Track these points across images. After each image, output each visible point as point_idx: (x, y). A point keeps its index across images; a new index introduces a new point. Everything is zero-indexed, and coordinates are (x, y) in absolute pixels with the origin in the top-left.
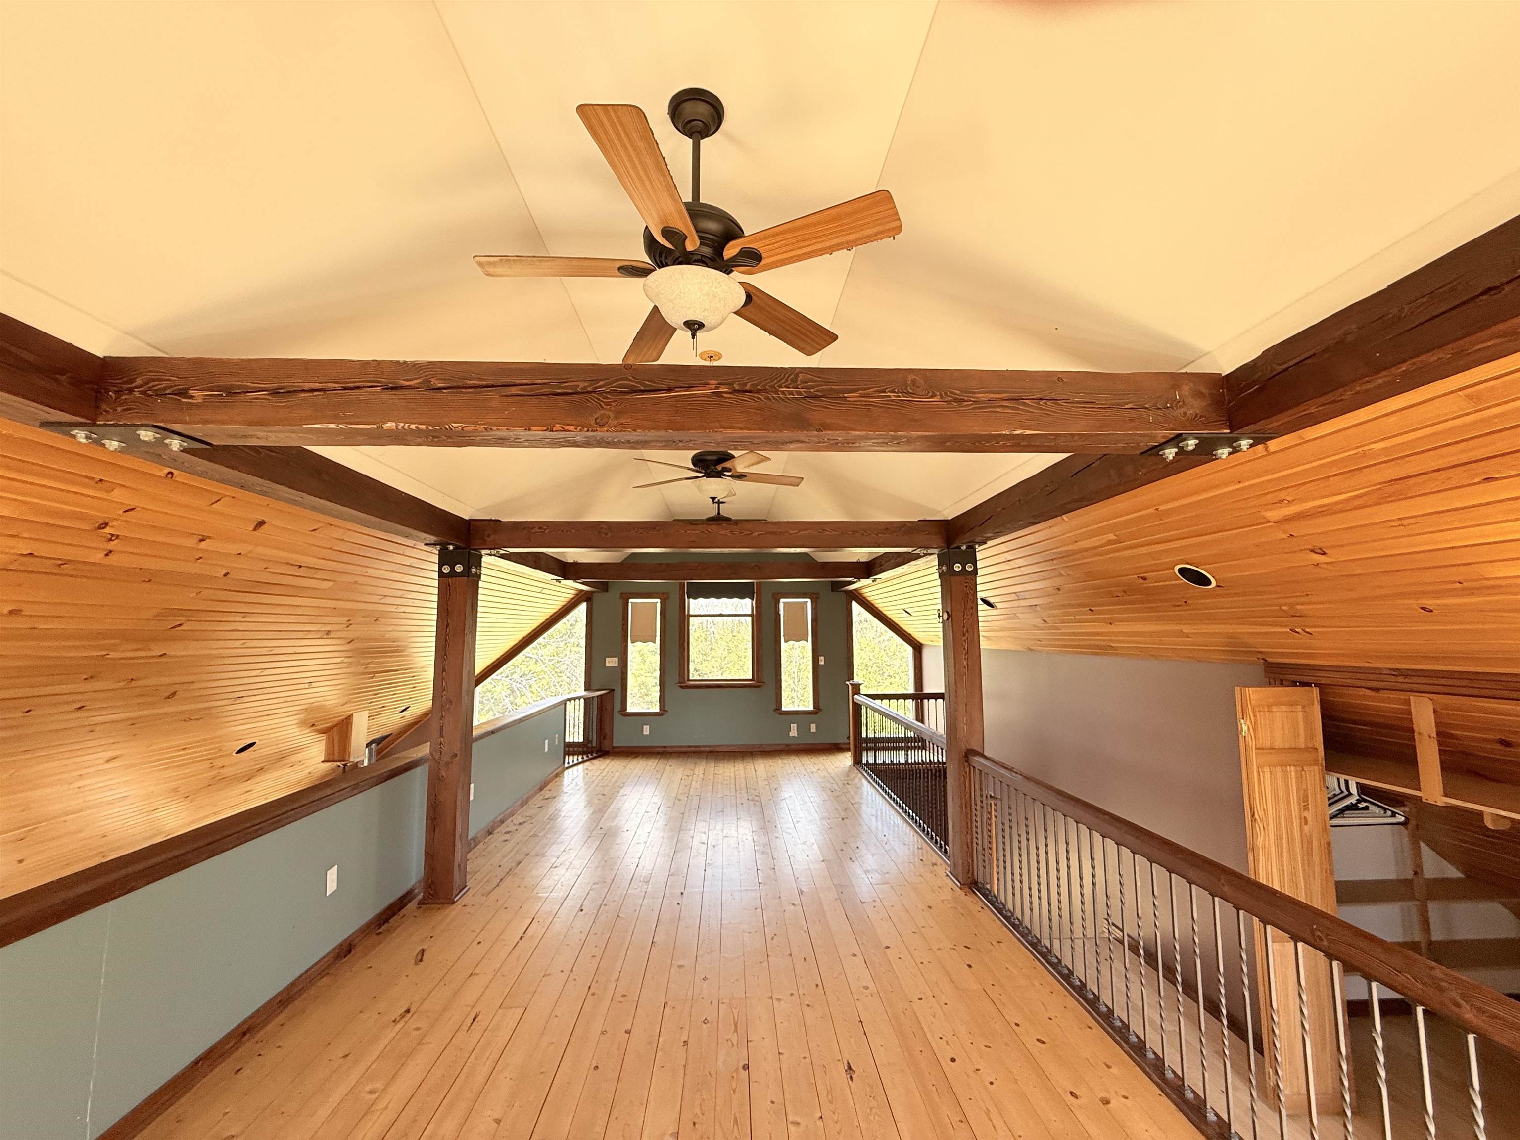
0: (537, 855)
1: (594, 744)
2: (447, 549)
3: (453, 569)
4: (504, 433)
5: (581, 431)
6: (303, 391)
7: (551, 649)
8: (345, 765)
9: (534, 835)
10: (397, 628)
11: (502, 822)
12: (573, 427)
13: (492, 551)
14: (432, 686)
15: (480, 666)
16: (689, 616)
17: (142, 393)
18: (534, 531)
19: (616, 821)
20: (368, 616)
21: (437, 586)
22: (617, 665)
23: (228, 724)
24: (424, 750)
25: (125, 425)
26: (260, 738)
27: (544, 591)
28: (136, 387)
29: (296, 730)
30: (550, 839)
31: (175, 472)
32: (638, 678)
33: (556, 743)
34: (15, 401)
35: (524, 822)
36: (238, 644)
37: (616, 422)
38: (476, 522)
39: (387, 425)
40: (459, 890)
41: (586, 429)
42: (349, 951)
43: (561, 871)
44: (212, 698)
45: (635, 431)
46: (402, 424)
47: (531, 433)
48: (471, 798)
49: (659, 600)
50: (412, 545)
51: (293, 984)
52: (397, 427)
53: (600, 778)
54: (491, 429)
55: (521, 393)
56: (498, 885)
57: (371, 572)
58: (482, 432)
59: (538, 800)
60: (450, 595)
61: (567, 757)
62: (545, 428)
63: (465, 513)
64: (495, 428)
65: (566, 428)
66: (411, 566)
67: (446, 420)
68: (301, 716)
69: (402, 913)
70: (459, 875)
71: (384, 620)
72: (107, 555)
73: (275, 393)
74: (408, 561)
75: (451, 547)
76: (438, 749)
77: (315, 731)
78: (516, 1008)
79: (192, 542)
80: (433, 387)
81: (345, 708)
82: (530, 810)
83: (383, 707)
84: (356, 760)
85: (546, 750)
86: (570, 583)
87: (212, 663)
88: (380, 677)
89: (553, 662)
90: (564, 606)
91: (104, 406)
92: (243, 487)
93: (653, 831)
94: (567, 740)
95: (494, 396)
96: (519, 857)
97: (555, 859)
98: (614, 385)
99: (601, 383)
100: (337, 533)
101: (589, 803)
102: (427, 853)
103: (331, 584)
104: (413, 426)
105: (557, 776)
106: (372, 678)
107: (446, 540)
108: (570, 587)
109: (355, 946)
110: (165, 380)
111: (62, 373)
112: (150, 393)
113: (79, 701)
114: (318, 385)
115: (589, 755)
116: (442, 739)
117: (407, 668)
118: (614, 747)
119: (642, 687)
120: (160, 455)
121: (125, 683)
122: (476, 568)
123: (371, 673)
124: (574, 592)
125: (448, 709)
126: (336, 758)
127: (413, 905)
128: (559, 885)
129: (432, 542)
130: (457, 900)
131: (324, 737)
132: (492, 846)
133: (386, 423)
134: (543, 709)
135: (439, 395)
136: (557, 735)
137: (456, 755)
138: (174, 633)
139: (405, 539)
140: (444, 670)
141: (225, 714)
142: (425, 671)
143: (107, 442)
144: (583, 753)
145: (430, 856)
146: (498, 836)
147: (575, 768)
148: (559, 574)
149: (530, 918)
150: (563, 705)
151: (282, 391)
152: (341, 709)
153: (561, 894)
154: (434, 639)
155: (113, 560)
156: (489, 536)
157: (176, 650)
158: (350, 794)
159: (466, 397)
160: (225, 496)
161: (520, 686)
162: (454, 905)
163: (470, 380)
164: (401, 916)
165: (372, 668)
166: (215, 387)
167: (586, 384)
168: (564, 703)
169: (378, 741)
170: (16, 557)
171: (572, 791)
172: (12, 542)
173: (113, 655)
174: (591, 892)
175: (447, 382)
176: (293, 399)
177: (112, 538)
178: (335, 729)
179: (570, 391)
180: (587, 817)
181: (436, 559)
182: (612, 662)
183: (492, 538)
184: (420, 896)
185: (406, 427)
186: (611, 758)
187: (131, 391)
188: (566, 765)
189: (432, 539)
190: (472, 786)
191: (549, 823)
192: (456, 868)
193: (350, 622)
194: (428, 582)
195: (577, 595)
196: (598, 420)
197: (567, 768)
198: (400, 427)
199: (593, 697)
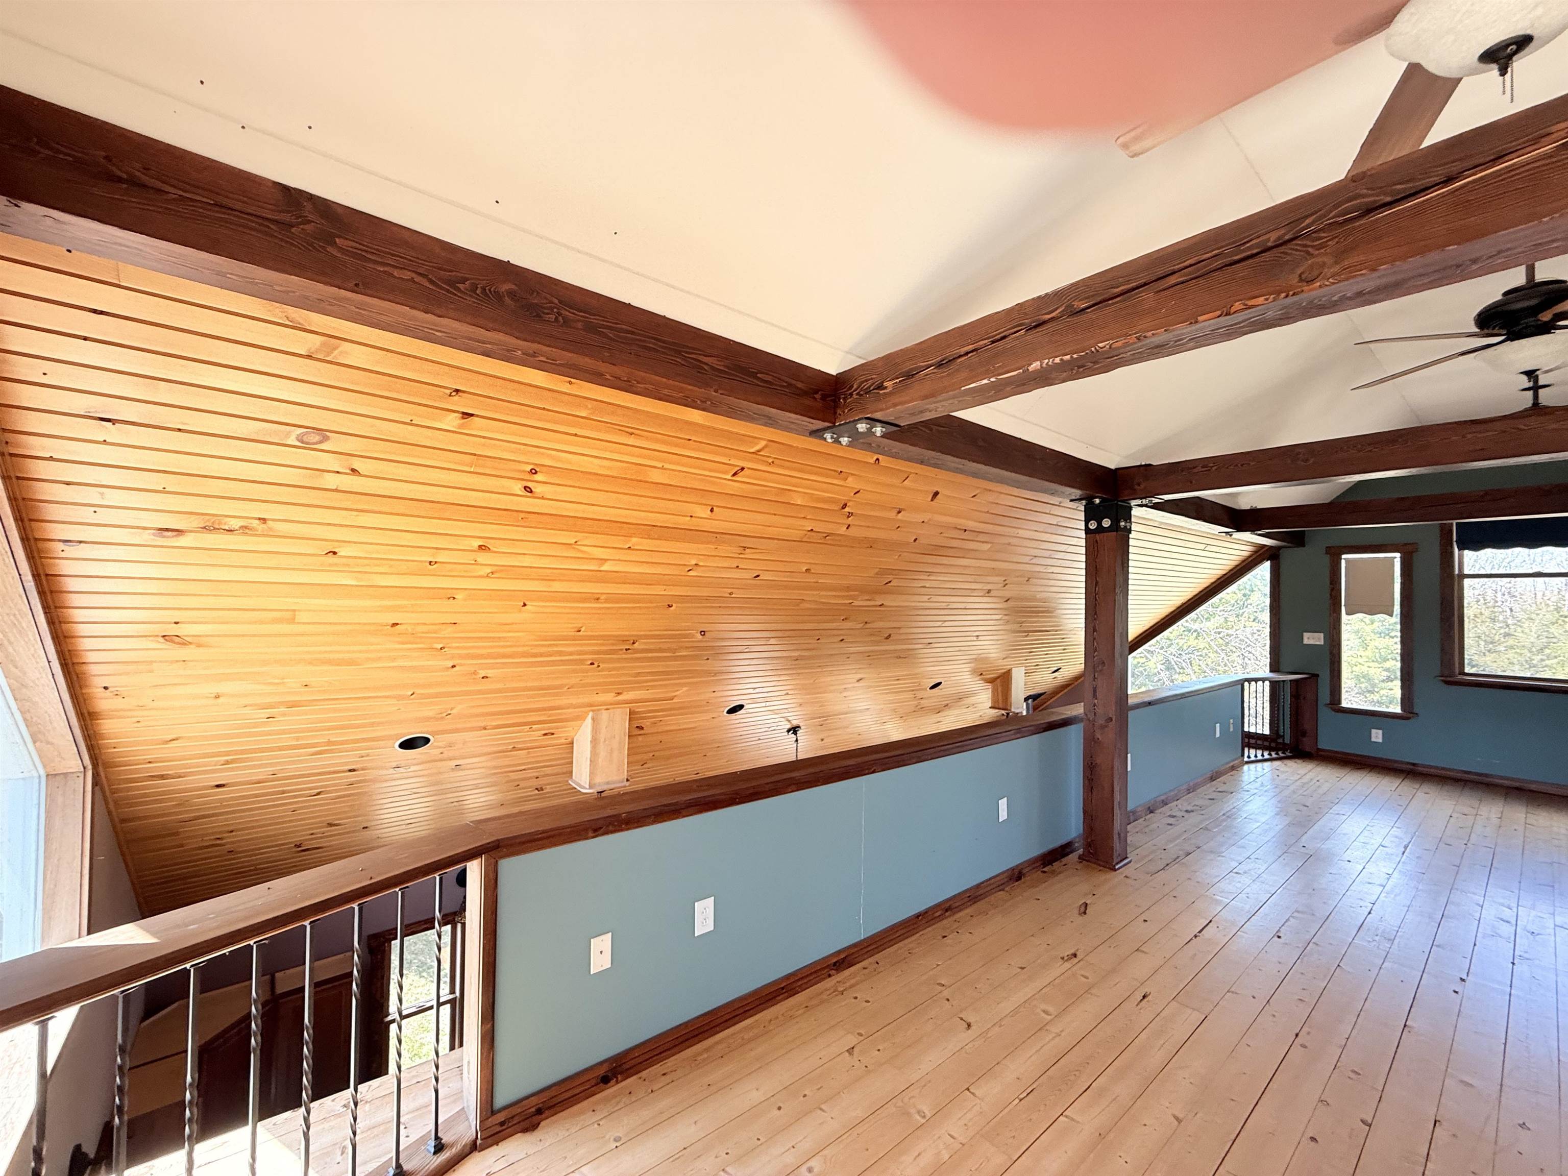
0: (1211, 852)
1: (1287, 741)
2: (1093, 503)
3: (1100, 524)
4: (1161, 337)
5: (1275, 299)
6: (961, 356)
7: (1218, 620)
8: (1008, 714)
9: (1206, 829)
10: (1047, 589)
11: (1165, 803)
12: (1262, 298)
13: (1144, 500)
14: (1083, 649)
15: (1134, 630)
16: (1462, 576)
17: (857, 394)
18: (1195, 470)
19: (1328, 845)
20: (1021, 576)
21: (1084, 545)
22: (1322, 643)
23: (922, 665)
24: (1078, 710)
25: (850, 422)
26: (946, 679)
27: (1209, 548)
28: (854, 391)
29: (969, 677)
30: (1229, 838)
31: (880, 457)
32: (1355, 668)
33: (1231, 730)
34: (798, 419)
35: (1192, 811)
36: (926, 598)
37: (1337, 268)
38: (1123, 471)
39: (1032, 366)
40: (1119, 859)
41: (1283, 295)
42: (1019, 878)
43: (1246, 880)
44: (914, 641)
45: (1374, 270)
46: (1046, 361)
47: (1198, 326)
48: (1129, 769)
49: (1398, 555)
50: (1058, 503)
51: (978, 886)
52: (1041, 365)
53: (1298, 783)
54: (1145, 337)
55: (1181, 279)
56: (1163, 869)
57: (1022, 533)
58: (1135, 343)
59: (1208, 790)
60: (1098, 551)
61: (1246, 750)
62: (1219, 313)
63: (1111, 461)
64: (1150, 334)
65: (1250, 303)
66: (1058, 525)
67: (1092, 342)
68: (972, 665)
69: (1064, 860)
70: (1120, 843)
71: (1034, 580)
72: (847, 528)
73: (939, 365)
74: (1054, 520)
75: (1097, 501)
76: (1092, 709)
77: (982, 679)
78: (1194, 1009)
79: (892, 514)
80: (1078, 310)
81: (1005, 662)
82: (1198, 799)
83: (1037, 665)
84: (1017, 711)
85: (1218, 735)
86: (1247, 536)
87: (911, 613)
88: (1033, 636)
89: (1221, 635)
90: (1237, 566)
91: (839, 411)
92: (922, 463)
93: (1396, 875)
94: (1246, 729)
95: (1147, 297)
96: (1189, 848)
97: (1234, 864)
98: (1331, 215)
99: (1308, 221)
100: (991, 497)
101: (1282, 811)
102: (1085, 812)
103: (989, 546)
104: (1057, 360)
105: (1233, 768)
106: (1026, 636)
107: (1091, 493)
108: (1248, 540)
109: (1024, 875)
110: (869, 380)
111: (816, 393)
112: (861, 393)
113: (841, 635)
114: (971, 346)
115: (1280, 753)
116: (1096, 701)
117: (1057, 629)
118: (1319, 750)
119: (1362, 680)
120: (870, 444)
121: (862, 625)
122: (1126, 521)
123: (1025, 632)
124: (1251, 548)
125: (1101, 671)
126: (1001, 706)
127: (1074, 857)
128: (1243, 896)
129: (1078, 497)
130: (1119, 868)
131: (989, 686)
132: (1154, 826)
133: (1030, 365)
134: (1212, 687)
135: (1083, 317)
136: (1232, 721)
137: (1111, 719)
138: (886, 589)
139: (1051, 497)
140: (1095, 630)
141: (922, 656)
142: (1075, 634)
143: (841, 439)
144: (1270, 749)
145: (1089, 816)
146: (1158, 819)
147: (1259, 765)
148: (1231, 526)
149: (1206, 919)
150: (1240, 686)
151: (944, 362)
152: (1001, 662)
153: (1247, 907)
154: (1083, 601)
155: (853, 532)
156: (1139, 485)
157: (889, 601)
158: (1013, 737)
159: (1113, 308)
160: (911, 473)
161: (1179, 660)
162: (1114, 873)
163: (1117, 288)
164: (1063, 863)
165: (1027, 626)
166: (899, 374)
167: (1283, 231)
168: (1241, 683)
169: (1035, 697)
170: (806, 532)
171: (1256, 791)
172: (803, 522)
173: (856, 603)
174: (1291, 919)
175: (1091, 299)
176: (953, 366)
177: (850, 515)
178: (999, 680)
179: (1255, 251)
180: (1280, 827)
181: (1082, 516)
182: (1313, 639)
183: (1142, 486)
184: (1081, 851)
185: (1050, 363)
186: (1316, 762)
187: (851, 394)
188: (1246, 759)
189: (1077, 493)
190: (1129, 755)
191: (1224, 820)
192: (1116, 837)
193: (1006, 582)
194: (1074, 541)
195: (1255, 552)
196: (1303, 276)
197: (1247, 763)
198: (1044, 365)
199: (1284, 681)
